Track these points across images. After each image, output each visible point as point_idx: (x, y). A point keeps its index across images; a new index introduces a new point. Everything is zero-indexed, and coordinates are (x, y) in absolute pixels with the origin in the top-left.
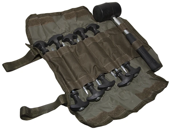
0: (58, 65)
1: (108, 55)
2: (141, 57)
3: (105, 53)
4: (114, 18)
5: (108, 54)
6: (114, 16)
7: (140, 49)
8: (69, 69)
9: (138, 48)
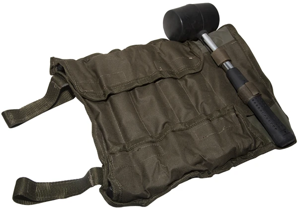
0: (99, 110)
1: (193, 106)
2: (256, 116)
3: (189, 100)
4: (205, 36)
5: (194, 104)
6: (204, 31)
7: (253, 100)
8: (116, 123)
9: (250, 99)
